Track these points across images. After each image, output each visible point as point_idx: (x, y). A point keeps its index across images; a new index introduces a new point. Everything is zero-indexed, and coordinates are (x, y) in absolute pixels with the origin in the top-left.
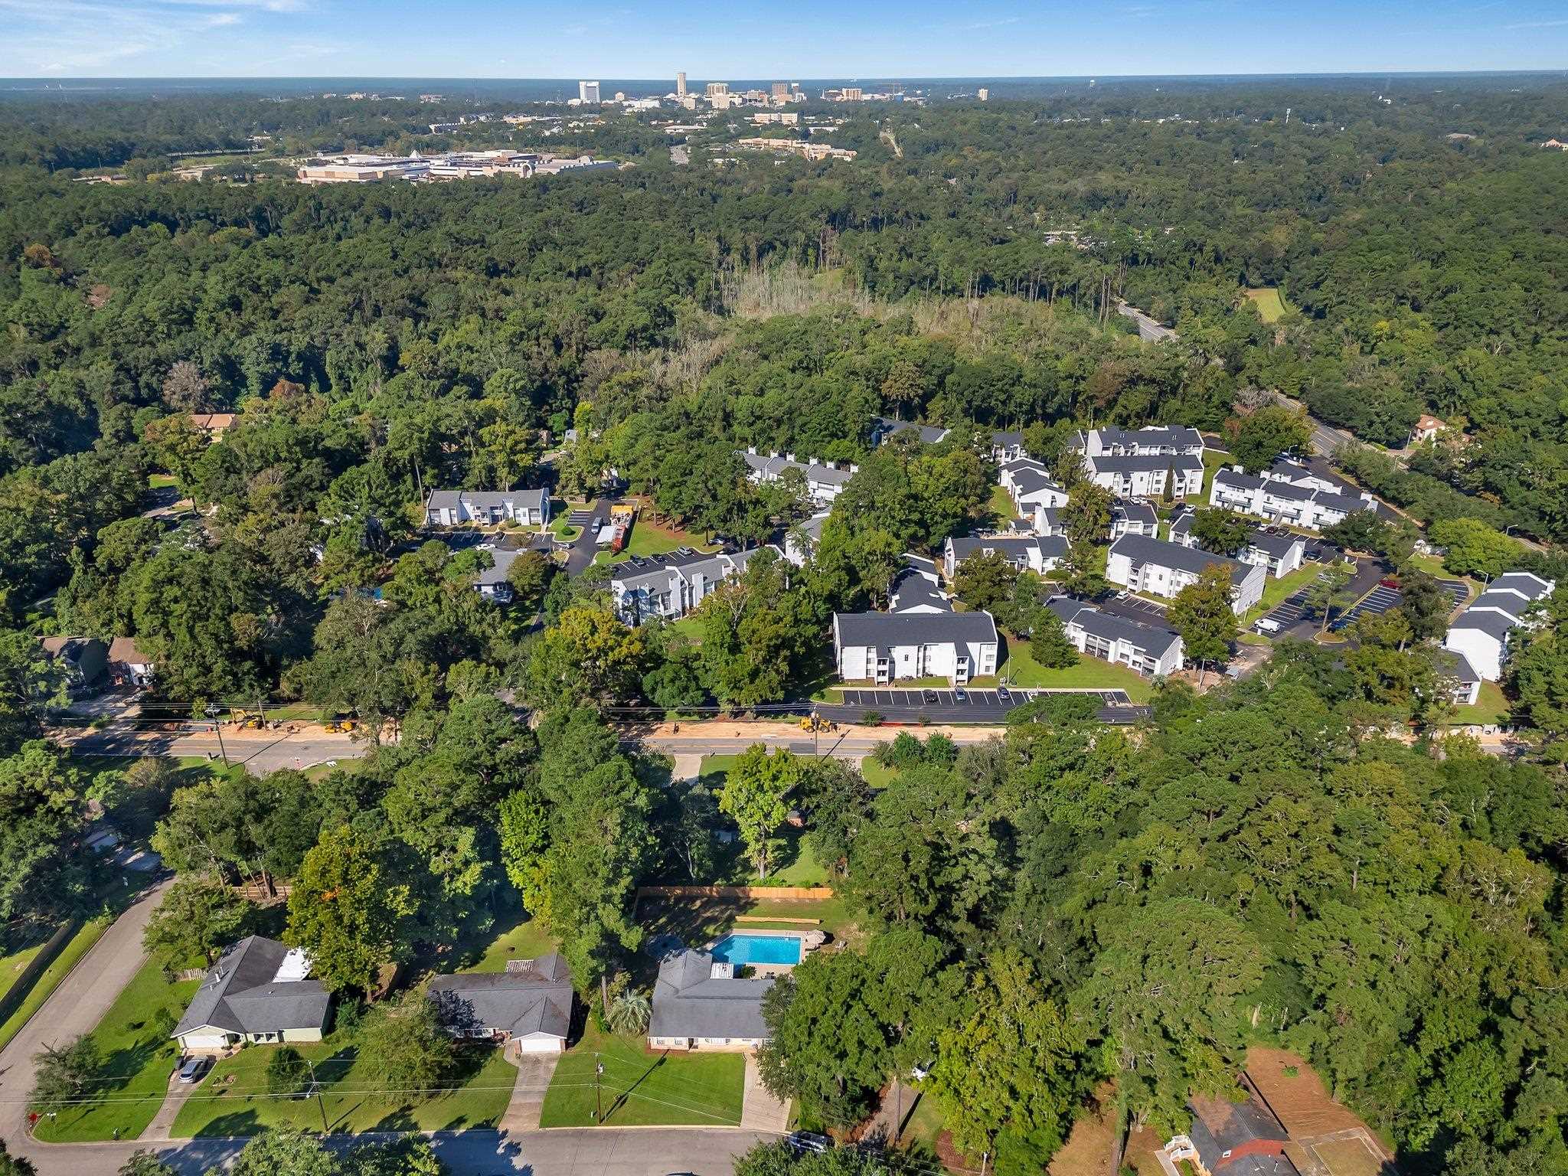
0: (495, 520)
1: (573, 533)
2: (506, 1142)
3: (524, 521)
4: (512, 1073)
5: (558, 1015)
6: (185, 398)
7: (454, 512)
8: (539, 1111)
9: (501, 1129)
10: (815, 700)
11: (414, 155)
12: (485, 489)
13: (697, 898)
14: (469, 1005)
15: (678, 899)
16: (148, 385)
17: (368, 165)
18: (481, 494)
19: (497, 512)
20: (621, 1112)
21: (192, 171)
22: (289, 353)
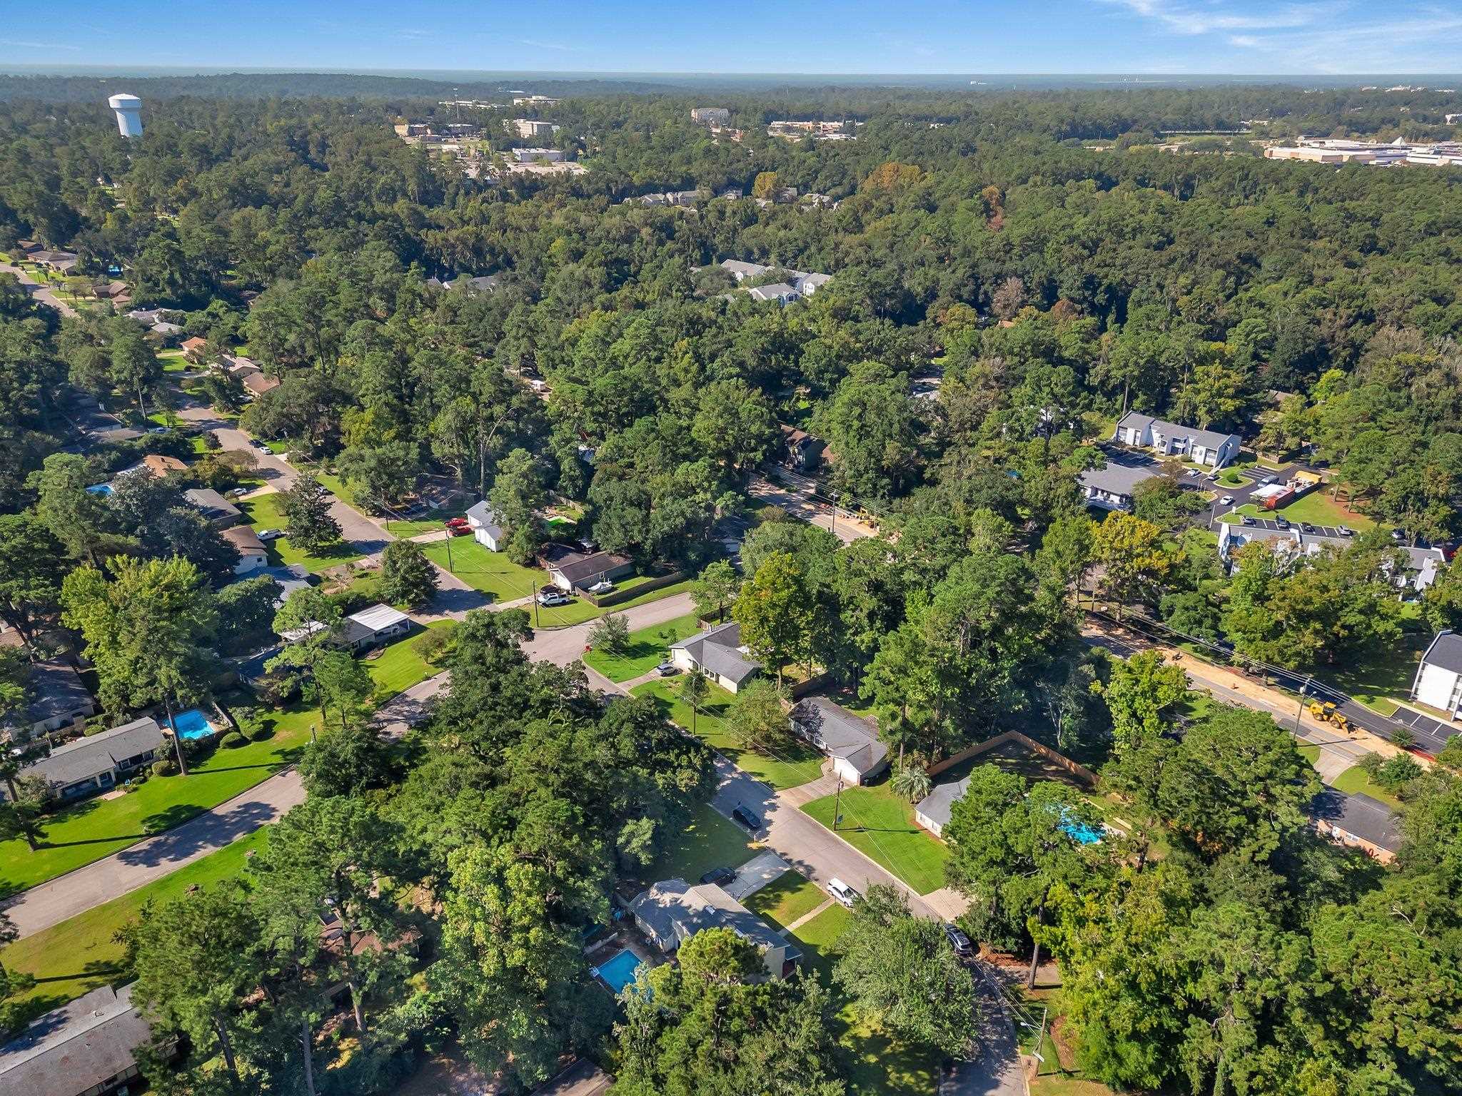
0: (1174, 451)
1: (1237, 481)
2: (773, 801)
3: (1199, 459)
4: (817, 775)
5: (867, 757)
6: (1005, 307)
7: (1139, 434)
8: (808, 801)
9: (777, 794)
10: (1358, 701)
11: (1397, 143)
12: (1184, 424)
13: (1056, 764)
14: (821, 721)
15: (1040, 757)
16: (986, 293)
17: (1341, 149)
18: (1179, 427)
19: (1178, 445)
20: (852, 834)
21: (1175, 145)
22: (1100, 284)
